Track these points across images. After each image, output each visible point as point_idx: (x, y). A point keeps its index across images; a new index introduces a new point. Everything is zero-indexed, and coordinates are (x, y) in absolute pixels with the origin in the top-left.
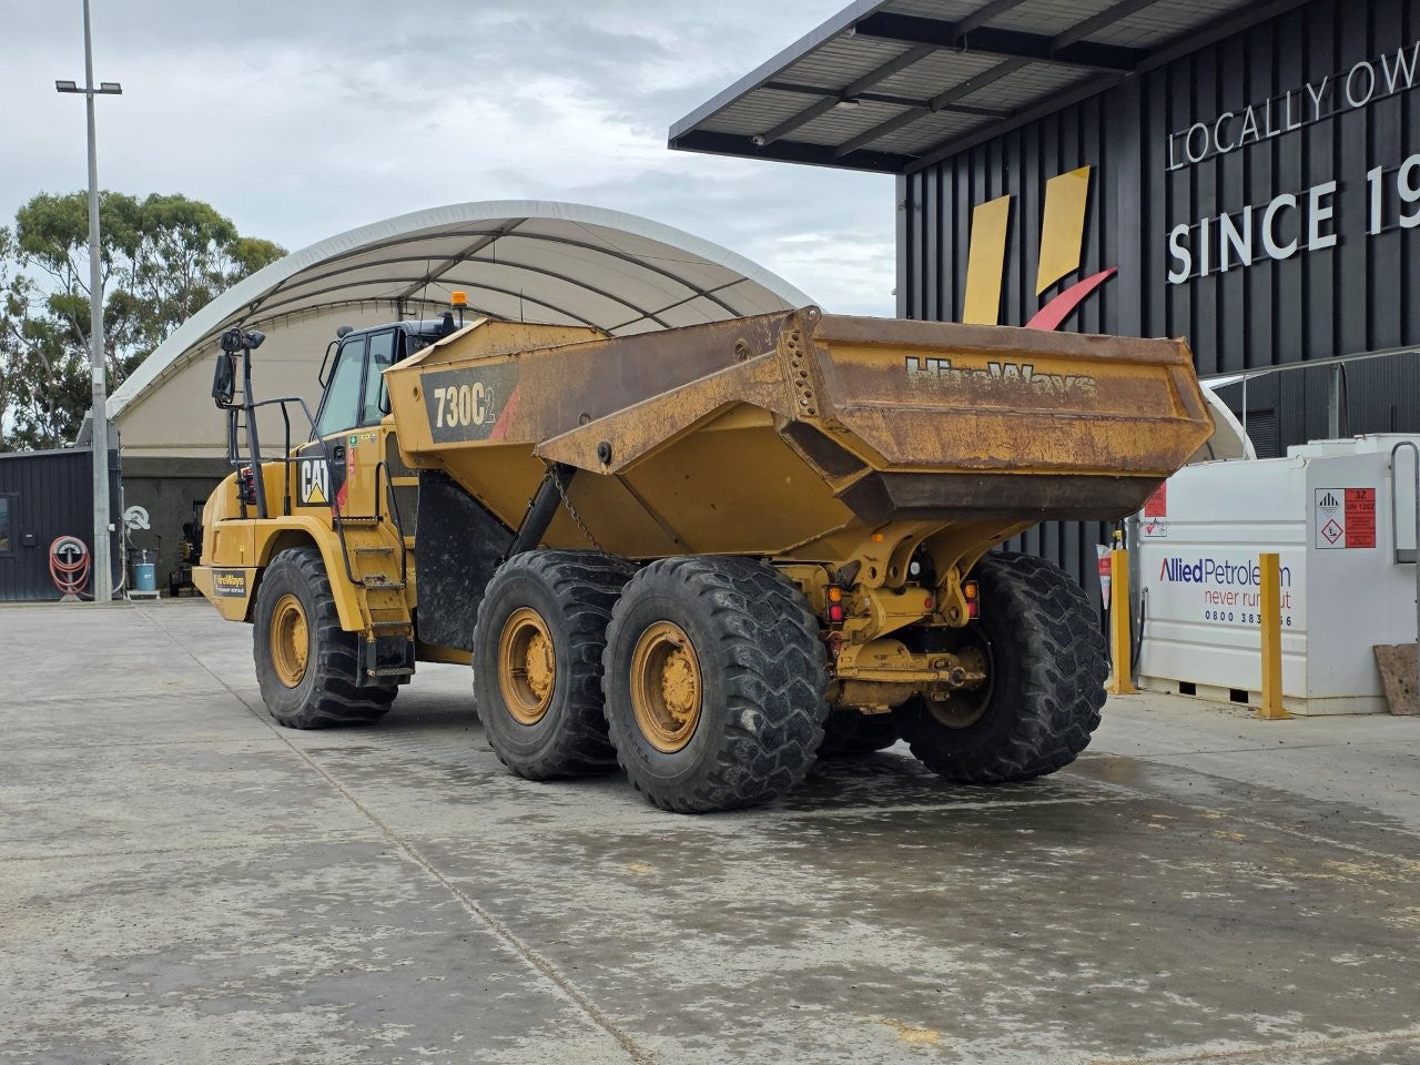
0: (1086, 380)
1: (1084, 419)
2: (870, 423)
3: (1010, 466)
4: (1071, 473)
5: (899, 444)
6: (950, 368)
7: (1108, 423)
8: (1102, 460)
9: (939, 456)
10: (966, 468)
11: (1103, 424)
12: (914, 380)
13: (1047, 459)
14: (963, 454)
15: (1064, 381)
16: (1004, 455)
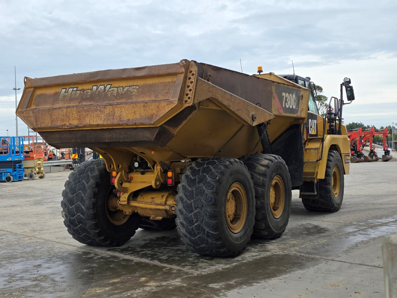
0: (135, 87)
1: (112, 105)
2: (28, 115)
3: (76, 127)
5: (36, 122)
6: (77, 90)
7: (122, 106)
8: (116, 122)
9: (50, 125)
10: (61, 129)
11: (120, 106)
12: (61, 97)
13: (91, 123)
14: (59, 123)
15: (123, 89)
16: (75, 123)
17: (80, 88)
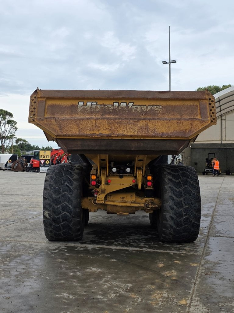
0: (158, 106)
1: (145, 120)
2: (50, 123)
3: (108, 136)
4: (139, 138)
5: (60, 129)
6: (97, 105)
7: (156, 121)
8: (151, 134)
9: (77, 133)
10: (90, 137)
11: (154, 121)
12: (79, 109)
13: (125, 133)
14: (88, 132)
15: (147, 108)
16: (106, 132)
17: (100, 102)
